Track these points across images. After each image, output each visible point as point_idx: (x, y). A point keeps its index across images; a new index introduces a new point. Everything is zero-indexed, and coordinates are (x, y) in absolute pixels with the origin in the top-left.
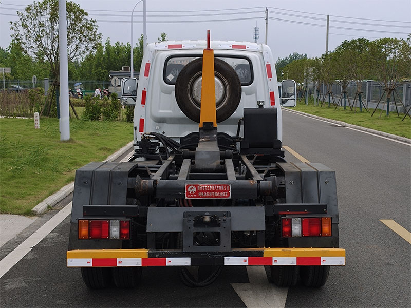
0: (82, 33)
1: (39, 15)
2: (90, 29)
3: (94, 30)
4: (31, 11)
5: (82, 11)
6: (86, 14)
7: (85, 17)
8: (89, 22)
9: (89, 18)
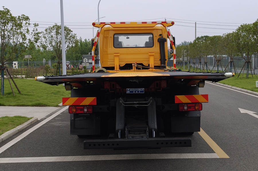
0: (70, 39)
1: (51, 32)
2: (74, 38)
3: (75, 38)
4: (47, 31)
5: (70, 30)
6: (72, 31)
7: (71, 33)
8: (73, 35)
9: (73, 33)
